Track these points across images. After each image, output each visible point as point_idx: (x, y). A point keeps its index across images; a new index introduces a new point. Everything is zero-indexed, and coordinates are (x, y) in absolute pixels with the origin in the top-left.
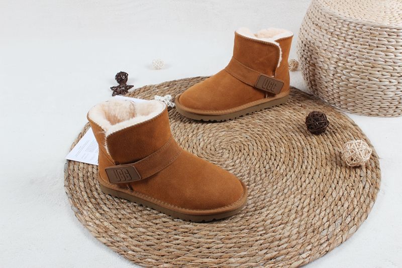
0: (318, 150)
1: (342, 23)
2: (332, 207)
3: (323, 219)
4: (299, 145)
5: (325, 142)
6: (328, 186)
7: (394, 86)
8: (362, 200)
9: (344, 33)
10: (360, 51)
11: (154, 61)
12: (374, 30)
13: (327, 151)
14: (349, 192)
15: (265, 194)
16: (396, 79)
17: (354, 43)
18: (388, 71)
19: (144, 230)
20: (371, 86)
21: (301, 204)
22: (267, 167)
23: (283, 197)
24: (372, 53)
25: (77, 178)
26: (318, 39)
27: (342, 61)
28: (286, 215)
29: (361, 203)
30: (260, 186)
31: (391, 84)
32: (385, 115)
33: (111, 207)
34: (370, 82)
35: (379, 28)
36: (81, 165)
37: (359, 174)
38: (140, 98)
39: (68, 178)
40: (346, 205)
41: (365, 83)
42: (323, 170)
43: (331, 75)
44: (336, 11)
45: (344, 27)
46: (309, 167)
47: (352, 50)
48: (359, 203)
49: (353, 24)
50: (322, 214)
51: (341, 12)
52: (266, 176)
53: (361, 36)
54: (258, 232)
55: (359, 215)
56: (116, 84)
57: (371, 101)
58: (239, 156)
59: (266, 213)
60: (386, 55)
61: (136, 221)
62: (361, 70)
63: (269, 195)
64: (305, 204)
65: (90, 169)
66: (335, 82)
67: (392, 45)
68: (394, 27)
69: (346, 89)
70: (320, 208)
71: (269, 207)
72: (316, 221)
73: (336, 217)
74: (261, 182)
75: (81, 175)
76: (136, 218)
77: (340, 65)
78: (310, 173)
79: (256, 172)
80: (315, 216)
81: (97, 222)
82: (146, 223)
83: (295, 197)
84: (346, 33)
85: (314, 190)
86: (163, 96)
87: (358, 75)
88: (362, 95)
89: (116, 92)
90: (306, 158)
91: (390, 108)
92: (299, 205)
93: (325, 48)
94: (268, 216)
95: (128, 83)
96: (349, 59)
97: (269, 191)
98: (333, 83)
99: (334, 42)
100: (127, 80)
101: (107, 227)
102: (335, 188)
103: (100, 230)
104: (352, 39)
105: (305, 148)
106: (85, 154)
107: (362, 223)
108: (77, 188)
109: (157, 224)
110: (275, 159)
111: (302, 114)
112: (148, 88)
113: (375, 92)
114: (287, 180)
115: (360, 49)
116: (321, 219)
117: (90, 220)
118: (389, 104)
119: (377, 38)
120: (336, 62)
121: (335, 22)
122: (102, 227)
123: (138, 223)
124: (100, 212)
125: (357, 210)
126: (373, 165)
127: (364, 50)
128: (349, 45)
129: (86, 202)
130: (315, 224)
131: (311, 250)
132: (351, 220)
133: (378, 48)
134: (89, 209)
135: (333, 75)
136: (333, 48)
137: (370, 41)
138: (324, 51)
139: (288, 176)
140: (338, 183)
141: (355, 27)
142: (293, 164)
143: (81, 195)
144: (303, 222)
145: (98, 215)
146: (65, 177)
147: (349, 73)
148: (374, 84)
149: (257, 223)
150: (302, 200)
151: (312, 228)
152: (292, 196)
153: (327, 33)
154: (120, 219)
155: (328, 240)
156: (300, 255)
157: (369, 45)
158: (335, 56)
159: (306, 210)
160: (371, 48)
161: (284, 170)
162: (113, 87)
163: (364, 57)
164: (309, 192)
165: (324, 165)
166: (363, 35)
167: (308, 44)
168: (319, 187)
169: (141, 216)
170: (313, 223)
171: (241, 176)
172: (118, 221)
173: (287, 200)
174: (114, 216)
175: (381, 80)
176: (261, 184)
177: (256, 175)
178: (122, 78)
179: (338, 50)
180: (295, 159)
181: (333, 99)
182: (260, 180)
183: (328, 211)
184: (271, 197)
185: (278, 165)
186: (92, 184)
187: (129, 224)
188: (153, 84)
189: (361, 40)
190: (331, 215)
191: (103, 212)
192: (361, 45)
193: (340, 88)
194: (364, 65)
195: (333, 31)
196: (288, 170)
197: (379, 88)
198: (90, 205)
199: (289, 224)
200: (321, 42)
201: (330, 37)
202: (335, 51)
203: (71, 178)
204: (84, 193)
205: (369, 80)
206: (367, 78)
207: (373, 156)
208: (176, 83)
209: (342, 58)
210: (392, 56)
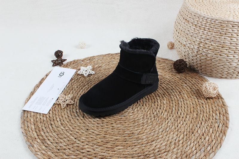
0: (188, 102)
1: (202, 19)
2: (198, 140)
3: (192, 148)
4: (176, 98)
5: (192, 96)
6: (195, 126)
7: (236, 59)
8: (217, 135)
9: (204, 25)
10: (214, 37)
11: (80, 43)
12: (223, 23)
13: (194, 102)
14: (209, 130)
15: (154, 132)
16: (237, 55)
17: (210, 32)
18: (233, 49)
19: (74, 157)
20: (221, 59)
21: (178, 139)
22: (155, 113)
23: (166, 133)
24: (222, 38)
25: (30, 122)
26: (187, 29)
28: (168, 146)
29: (216, 137)
30: (151, 126)
31: (235, 58)
32: (231, 78)
33: (52, 141)
34: (221, 57)
35: (226, 22)
36: (32, 114)
37: (215, 117)
38: (71, 68)
39: (23, 123)
40: (207, 139)
41: (217, 57)
42: (191, 115)
43: (196, 52)
44: (198, 11)
45: (203, 21)
46: (182, 113)
47: (209, 36)
48: (215, 137)
49: (209, 19)
50: (192, 145)
51: (202, 12)
52: (154, 120)
54: (150, 157)
55: (216, 145)
56: (55, 59)
57: (222, 69)
58: (137, 106)
59: (155, 145)
60: (231, 40)
61: (69, 151)
62: (215, 49)
63: (157, 132)
64: (180, 138)
65: (38, 116)
66: (198, 56)
67: (235, 33)
68: (236, 21)
69: (205, 61)
70: (190, 141)
71: (157, 140)
72: (188, 150)
73: (201, 146)
74: (151, 123)
75: (32, 120)
76: (69, 149)
77: (201, 45)
78: (183, 118)
79: (148, 117)
80: (187, 146)
81: (43, 152)
82: (75, 152)
83: (173, 134)
84: (205, 25)
85: (186, 128)
86: (86, 67)
87: (213, 52)
88: (216, 65)
89: (55, 63)
90: (180, 107)
91: (234, 73)
92: (176, 139)
93: (192, 35)
94: (156, 147)
95: (63, 58)
96: (207, 42)
97: (156, 130)
98: (197, 57)
99: (197, 31)
100: (62, 56)
101: (50, 155)
102: (200, 127)
104: (209, 29)
105: (180, 100)
106: (35, 106)
107: (218, 151)
108: (30, 129)
109: (83, 153)
110: (160, 108)
111: (177, 78)
112: (76, 62)
113: (224, 63)
114: (168, 122)
115: (214, 36)
116: (191, 148)
117: (39, 151)
118: (233, 71)
119: (225, 29)
120: (199, 44)
121: (198, 18)
122: (46, 156)
123: (71, 152)
124: (45, 145)
125: (214, 142)
126: (224, 111)
127: (216, 36)
128: (207, 33)
129: (35, 138)
130: (187, 152)
132: (211, 149)
133: (226, 35)
134: (38, 143)
135: (197, 52)
136: (197, 35)
137: (220, 30)
138: (191, 37)
139: (169, 119)
140: (201, 124)
141: (211, 21)
142: (172, 111)
143: (32, 134)
144: (179, 151)
145: (44, 147)
146: (21, 122)
147: (207, 51)
148: (223, 58)
149: (149, 152)
150: (178, 136)
151: (185, 155)
152: (172, 133)
153: (193, 25)
154: (59, 150)
157: (220, 33)
158: (198, 40)
159: (181, 142)
160: (221, 35)
161: (166, 116)
162: (53, 61)
163: (217, 40)
164: (183, 130)
165: (192, 112)
166: (216, 26)
167: (180, 32)
168: (189, 126)
169: (72, 148)
170: (186, 151)
171: (138, 120)
172: (58, 151)
173: (168, 136)
174: (55, 148)
175: (228, 55)
176: (151, 125)
177: (148, 118)
178: (59, 54)
179: (200, 36)
180: (173, 108)
181: (197, 68)
182: (151, 122)
183: (195, 143)
184: (158, 134)
185: (162, 112)
186: (40, 126)
187: (64, 153)
188: (80, 58)
189: (215, 29)
190: (197, 145)
191: (47, 145)
192: (215, 33)
193: (202, 61)
194: (217, 46)
195: (196, 24)
196: (169, 115)
197: (227, 61)
198: (39, 141)
199: (170, 152)
200: (189, 31)
201: (194, 27)
202: (198, 37)
203: (26, 122)
204: (34, 132)
205: (220, 55)
206: (219, 54)
207: (224, 105)
208: (95, 58)
209: (202, 41)
210: (235, 40)
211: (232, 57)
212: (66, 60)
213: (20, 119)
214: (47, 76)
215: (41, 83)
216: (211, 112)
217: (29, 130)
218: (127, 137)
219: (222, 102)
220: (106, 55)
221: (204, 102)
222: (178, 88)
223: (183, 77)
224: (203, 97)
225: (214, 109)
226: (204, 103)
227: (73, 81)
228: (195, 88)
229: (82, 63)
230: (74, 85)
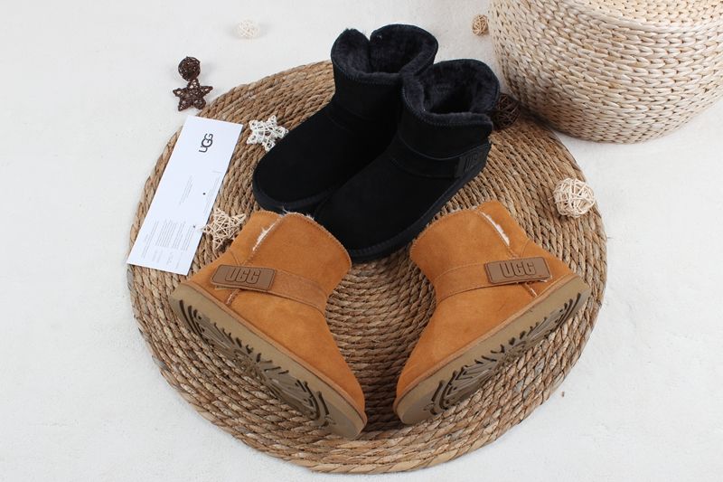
1: (567, 9)
5: (527, 209)
8: (575, 324)
9: (569, 28)
10: (592, 61)
16: (646, 105)
17: (583, 47)
18: (635, 93)
24: (612, 67)
25: (151, 301)
26: (525, 24)
27: (563, 70)
29: (573, 330)
31: (638, 111)
34: (605, 107)
35: (628, 30)
39: (137, 302)
41: (596, 107)
45: (569, 17)
47: (580, 57)
48: (570, 332)
49: (584, 16)
53: (597, 37)
57: (604, 128)
60: (634, 71)
62: (592, 89)
65: (168, 282)
68: (654, 29)
73: (537, 358)
75: (156, 294)
77: (557, 75)
81: (195, 384)
84: (572, 27)
87: (587, 95)
88: (591, 120)
89: (184, 100)
93: (536, 44)
96: (573, 69)
99: (550, 38)
101: (211, 392)
103: (202, 399)
104: (581, 39)
106: (156, 252)
107: (572, 368)
108: (155, 321)
112: (237, 94)
113: (611, 119)
115: (593, 58)
119: (623, 45)
120: (553, 71)
121: (555, 5)
122: (204, 394)
123: (254, 382)
124: (197, 366)
125: (566, 345)
126: (597, 254)
127: (599, 60)
128: (576, 49)
129: (172, 347)
131: (499, 418)
132: (557, 364)
133: (623, 60)
134: (180, 361)
135: (547, 87)
136: (549, 48)
137: (610, 46)
138: (533, 47)
141: (588, 21)
143: (163, 335)
145: (194, 370)
146: (132, 300)
147: (573, 90)
153: (540, 19)
154: (228, 377)
155: (524, 400)
156: (485, 427)
157: (609, 54)
158: (552, 61)
160: (612, 58)
162: (178, 90)
163: (599, 70)
167: (507, 24)
172: (226, 380)
174: (218, 372)
175: (622, 105)
178: (190, 68)
179: (557, 53)
188: (246, 83)
189: (597, 43)
191: (200, 366)
192: (596, 51)
194: (597, 83)
195: (551, 18)
198: (180, 353)
200: (529, 31)
201: (544, 26)
202: (551, 52)
203: (143, 301)
204: (167, 330)
205: (604, 104)
206: (600, 101)
207: (599, 236)
208: (284, 78)
209: (563, 67)
210: (644, 72)
211: (632, 110)
212: (211, 88)
213: (128, 291)
214: (170, 147)
215: (158, 172)
216: (568, 258)
217: (153, 323)
218: (375, 337)
219: (597, 226)
220: (313, 66)
221: (555, 225)
222: (494, 183)
223: (509, 144)
224: (553, 209)
225: (576, 247)
226: (554, 231)
227: (237, 163)
228: (535, 181)
229: (254, 97)
230: (241, 178)
